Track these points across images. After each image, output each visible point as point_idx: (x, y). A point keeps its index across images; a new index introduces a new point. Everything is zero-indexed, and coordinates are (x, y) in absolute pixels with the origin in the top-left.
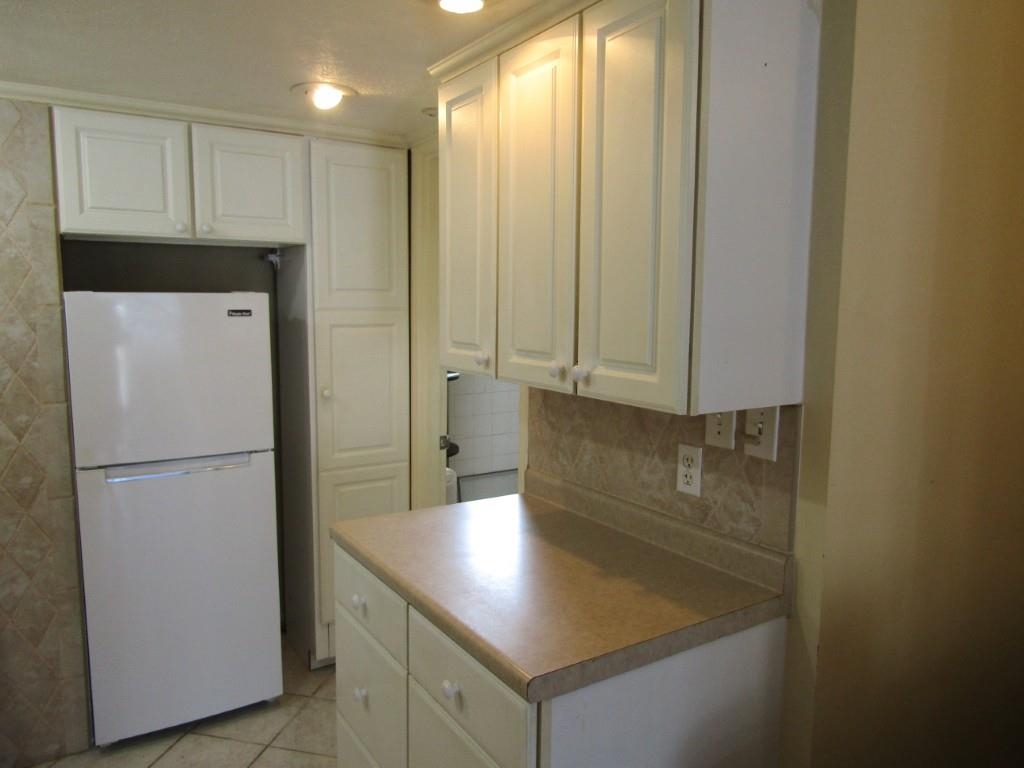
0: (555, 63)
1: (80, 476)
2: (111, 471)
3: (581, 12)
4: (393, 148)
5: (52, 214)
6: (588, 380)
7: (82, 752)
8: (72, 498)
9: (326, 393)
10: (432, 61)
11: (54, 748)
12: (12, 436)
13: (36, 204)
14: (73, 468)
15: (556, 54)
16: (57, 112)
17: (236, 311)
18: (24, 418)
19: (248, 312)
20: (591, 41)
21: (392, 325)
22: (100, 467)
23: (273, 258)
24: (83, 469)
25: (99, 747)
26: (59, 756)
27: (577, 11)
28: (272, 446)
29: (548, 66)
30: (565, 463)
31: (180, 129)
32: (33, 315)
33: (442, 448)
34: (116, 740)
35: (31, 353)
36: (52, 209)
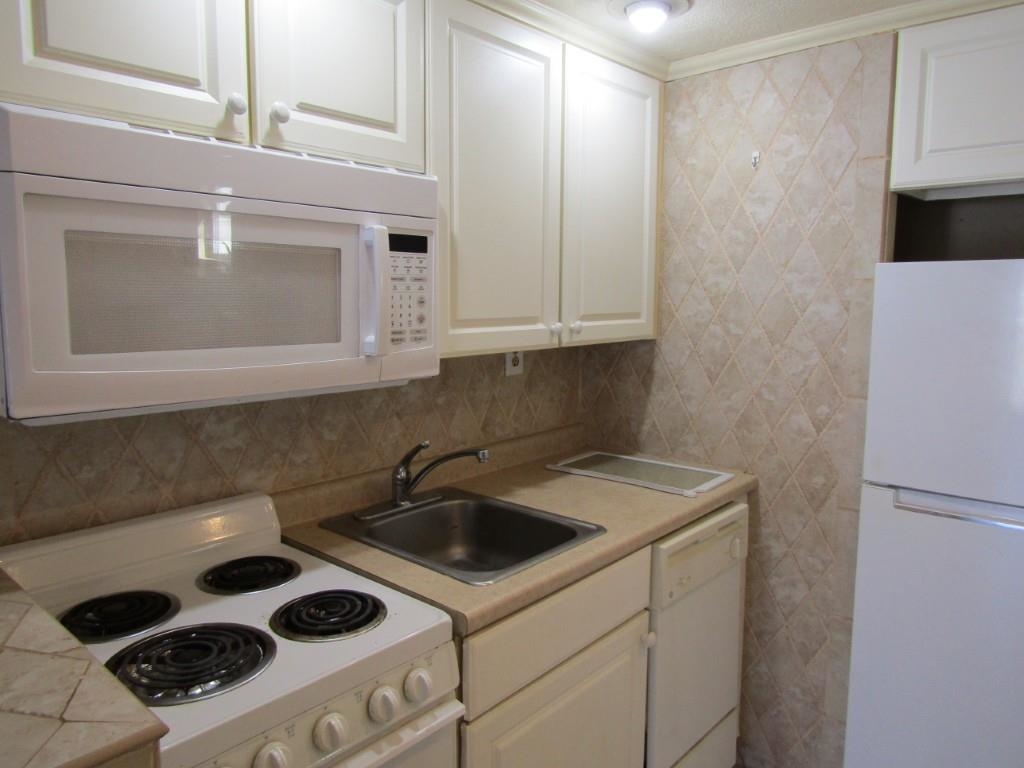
1: (865, 489)
13: (867, 158)
14: (859, 479)
16: (902, 36)
24: (869, 483)
35: (841, 336)
36: (882, 163)
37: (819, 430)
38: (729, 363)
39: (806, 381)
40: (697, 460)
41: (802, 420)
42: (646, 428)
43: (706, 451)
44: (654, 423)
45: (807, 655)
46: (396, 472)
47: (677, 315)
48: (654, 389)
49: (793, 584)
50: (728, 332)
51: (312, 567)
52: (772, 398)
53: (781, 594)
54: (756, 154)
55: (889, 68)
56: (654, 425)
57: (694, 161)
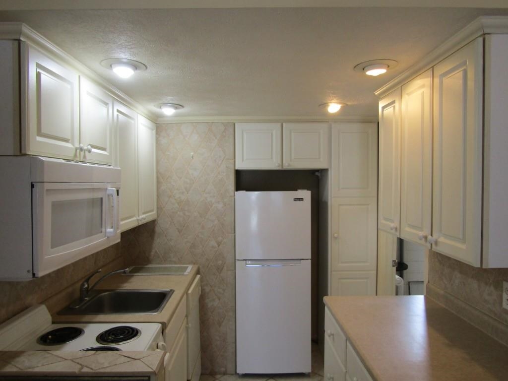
0: (423, 90)
1: (237, 262)
2: (247, 262)
3: (433, 67)
4: (371, 122)
5: (233, 163)
6: (436, 243)
7: (232, 374)
8: (234, 271)
9: (336, 235)
10: (376, 90)
11: (223, 369)
12: (217, 246)
13: (228, 159)
14: (235, 259)
15: (423, 86)
16: (236, 125)
17: (297, 199)
18: (220, 238)
19: (302, 199)
20: (437, 80)
21: (368, 205)
22: (244, 260)
23: (317, 173)
24: (238, 260)
25: (238, 374)
26: (225, 374)
27: (431, 66)
28: (310, 258)
29: (420, 92)
30: (446, 283)
31: (278, 125)
32: (225, 200)
33: (393, 266)
34: (244, 373)
35: (224, 214)
36: (233, 161)
37: (219, 246)
38: (186, 226)
39: (214, 230)
40: (175, 263)
41: (213, 243)
42: (152, 253)
43: (179, 259)
44: (156, 251)
45: (220, 324)
46: (83, 285)
47: (164, 209)
48: (156, 238)
49: (214, 300)
50: (184, 214)
51: (85, 327)
52: (202, 236)
53: (210, 305)
54: (192, 154)
55: (233, 133)
56: (156, 252)
57: (168, 153)
